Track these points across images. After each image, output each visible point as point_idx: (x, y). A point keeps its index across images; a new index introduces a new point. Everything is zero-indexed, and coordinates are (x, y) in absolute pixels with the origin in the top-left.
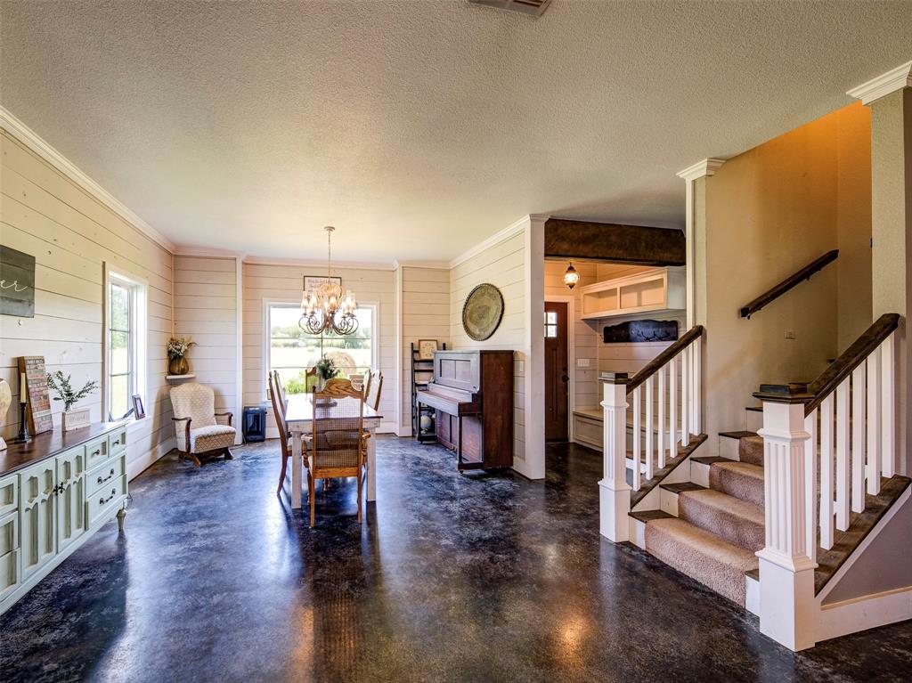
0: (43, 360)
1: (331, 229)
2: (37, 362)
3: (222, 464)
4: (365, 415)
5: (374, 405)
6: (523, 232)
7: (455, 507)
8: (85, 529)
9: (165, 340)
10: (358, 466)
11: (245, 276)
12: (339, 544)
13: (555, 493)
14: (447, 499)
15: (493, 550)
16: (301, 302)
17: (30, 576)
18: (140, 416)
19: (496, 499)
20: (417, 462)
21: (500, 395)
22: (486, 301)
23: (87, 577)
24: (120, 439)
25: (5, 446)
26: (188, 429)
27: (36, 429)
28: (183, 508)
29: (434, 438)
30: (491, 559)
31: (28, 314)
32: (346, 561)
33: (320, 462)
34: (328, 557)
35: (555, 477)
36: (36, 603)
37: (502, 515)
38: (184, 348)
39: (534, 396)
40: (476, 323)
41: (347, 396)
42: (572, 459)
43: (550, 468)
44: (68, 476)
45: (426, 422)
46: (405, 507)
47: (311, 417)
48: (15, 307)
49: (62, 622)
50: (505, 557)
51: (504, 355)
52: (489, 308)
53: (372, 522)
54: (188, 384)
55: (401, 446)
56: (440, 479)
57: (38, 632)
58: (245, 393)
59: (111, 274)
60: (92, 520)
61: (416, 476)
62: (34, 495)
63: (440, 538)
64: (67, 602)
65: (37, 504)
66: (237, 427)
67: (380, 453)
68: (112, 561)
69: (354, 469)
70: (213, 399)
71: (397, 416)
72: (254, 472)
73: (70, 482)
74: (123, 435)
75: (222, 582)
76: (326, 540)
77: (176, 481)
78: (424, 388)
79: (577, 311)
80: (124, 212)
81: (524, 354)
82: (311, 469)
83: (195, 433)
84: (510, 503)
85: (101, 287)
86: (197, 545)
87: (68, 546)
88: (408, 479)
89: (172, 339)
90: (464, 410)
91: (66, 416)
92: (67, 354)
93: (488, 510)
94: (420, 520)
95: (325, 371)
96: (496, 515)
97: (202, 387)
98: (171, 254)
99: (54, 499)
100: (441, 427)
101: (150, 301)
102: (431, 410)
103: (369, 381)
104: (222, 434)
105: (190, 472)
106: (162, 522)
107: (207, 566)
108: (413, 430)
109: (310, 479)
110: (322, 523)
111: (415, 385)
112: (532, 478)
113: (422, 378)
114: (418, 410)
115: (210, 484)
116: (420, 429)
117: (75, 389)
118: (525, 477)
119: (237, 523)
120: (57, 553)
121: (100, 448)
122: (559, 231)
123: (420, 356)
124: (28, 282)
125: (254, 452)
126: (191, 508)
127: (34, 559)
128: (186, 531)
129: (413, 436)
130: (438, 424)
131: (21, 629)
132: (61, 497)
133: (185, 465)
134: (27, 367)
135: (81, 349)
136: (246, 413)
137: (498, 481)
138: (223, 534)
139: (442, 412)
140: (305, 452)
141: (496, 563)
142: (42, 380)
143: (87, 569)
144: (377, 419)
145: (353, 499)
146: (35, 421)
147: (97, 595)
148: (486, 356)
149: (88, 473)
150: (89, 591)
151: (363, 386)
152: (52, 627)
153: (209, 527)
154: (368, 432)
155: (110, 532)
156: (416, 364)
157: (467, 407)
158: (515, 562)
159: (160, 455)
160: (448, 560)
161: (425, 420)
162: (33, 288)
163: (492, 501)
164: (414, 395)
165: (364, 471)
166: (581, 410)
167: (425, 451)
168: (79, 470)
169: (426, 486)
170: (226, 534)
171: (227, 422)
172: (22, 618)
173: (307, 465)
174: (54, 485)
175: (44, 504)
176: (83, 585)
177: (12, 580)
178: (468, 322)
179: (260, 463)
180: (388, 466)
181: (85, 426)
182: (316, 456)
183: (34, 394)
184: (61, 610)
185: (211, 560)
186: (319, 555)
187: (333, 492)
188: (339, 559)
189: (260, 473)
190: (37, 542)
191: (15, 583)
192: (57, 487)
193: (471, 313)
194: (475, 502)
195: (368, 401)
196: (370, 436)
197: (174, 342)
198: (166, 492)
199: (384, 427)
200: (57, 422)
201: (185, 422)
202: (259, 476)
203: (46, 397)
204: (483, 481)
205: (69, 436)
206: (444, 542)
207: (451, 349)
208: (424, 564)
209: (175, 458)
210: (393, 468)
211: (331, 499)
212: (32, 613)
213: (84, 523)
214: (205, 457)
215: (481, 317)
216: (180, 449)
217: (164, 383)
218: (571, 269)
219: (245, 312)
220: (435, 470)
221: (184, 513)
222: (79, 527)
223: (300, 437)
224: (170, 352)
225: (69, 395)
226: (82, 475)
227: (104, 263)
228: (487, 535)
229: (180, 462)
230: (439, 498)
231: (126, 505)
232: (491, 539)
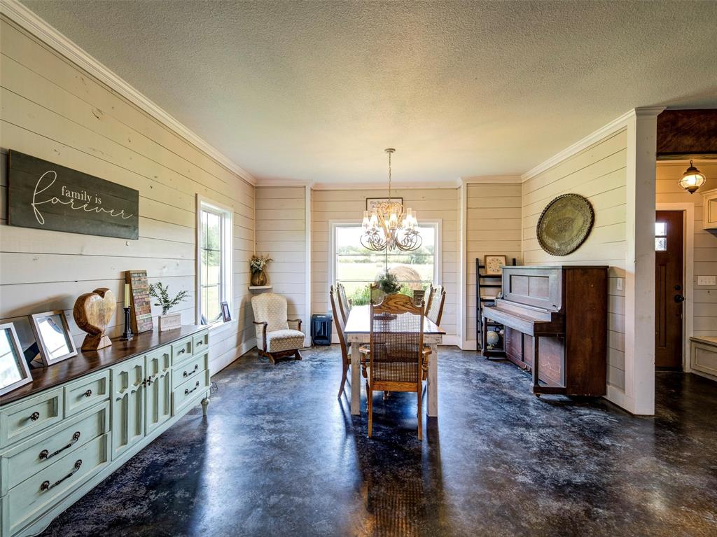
0: (146, 274)
1: (391, 150)
2: (141, 275)
3: (292, 363)
4: (426, 329)
5: (435, 320)
6: (625, 129)
7: (531, 436)
8: (172, 415)
9: (248, 258)
10: (418, 381)
11: (314, 201)
12: (397, 460)
13: (671, 435)
14: (522, 426)
15: (589, 500)
16: (362, 222)
17: (120, 455)
18: (227, 319)
19: (586, 433)
20: (484, 378)
21: (589, 316)
22: (568, 212)
23: (171, 456)
24: (203, 340)
25: (111, 343)
26: (264, 332)
27: (139, 329)
28: (256, 401)
29: (503, 355)
30: (588, 512)
31: (133, 236)
32: (404, 482)
33: (378, 374)
34: (386, 474)
35: (669, 415)
36: (129, 475)
37: (598, 456)
38: (263, 263)
39: (639, 319)
40: (554, 237)
41: (405, 311)
42: (686, 393)
43: (660, 403)
44: (156, 370)
45: (493, 338)
46: (470, 428)
47: (369, 330)
48: (123, 231)
49: (144, 498)
50: (606, 513)
51: (595, 271)
52: (572, 220)
53: (433, 440)
54: (265, 294)
55: (465, 360)
56: (511, 401)
57: (124, 504)
58: (313, 303)
59: (202, 203)
60: (177, 408)
61: (482, 394)
62: (125, 386)
63: (515, 473)
64: (152, 479)
65: (127, 394)
66: (306, 332)
67: (442, 366)
68: (193, 444)
69: (414, 385)
70: (286, 308)
71: (460, 329)
72: (319, 374)
73: (158, 375)
74: (206, 337)
75: (281, 481)
76: (383, 454)
77: (253, 375)
78: (491, 303)
79: (698, 220)
80: (210, 151)
81: (624, 271)
82: (369, 379)
83: (270, 336)
84: (607, 441)
85: (194, 215)
86: (263, 439)
87: (155, 429)
88: (473, 396)
89: (254, 257)
90: (541, 330)
91: (161, 320)
92: (166, 269)
93: (577, 446)
94: (489, 446)
95: (388, 285)
96: (588, 454)
97: (277, 297)
98: (253, 186)
99: (143, 390)
100: (511, 344)
101: (235, 225)
102: (499, 326)
103: (431, 295)
104: (292, 337)
105: (267, 368)
106: (238, 412)
107: (269, 463)
108: (478, 344)
109: (369, 389)
110: (380, 433)
111: (480, 300)
112: (636, 412)
113: (489, 294)
114: (483, 326)
115: (281, 381)
116: (486, 345)
117: (171, 298)
118: (626, 411)
119: (299, 422)
120: (145, 435)
121: (185, 347)
122: (680, 124)
123: (486, 271)
124: (133, 210)
125: (320, 355)
126: (263, 401)
127: (124, 441)
128: (256, 424)
129: (478, 351)
130: (506, 341)
131: (113, 498)
132: (150, 388)
133: (262, 362)
134: (133, 279)
135: (178, 265)
136: (314, 320)
137: (588, 412)
138: (286, 431)
139: (512, 330)
140: (364, 361)
141: (594, 520)
142: (145, 290)
143: (172, 448)
144: (439, 335)
145: (413, 410)
146: (138, 322)
147: (175, 476)
148: (571, 272)
149: (174, 368)
150: (170, 471)
151: (423, 303)
152: (134, 501)
153: (275, 422)
154: (429, 347)
155: (196, 416)
156: (481, 279)
157: (545, 327)
158: (623, 523)
159: (244, 351)
160: (527, 503)
161: (491, 336)
162: (137, 216)
163: (581, 435)
164: (479, 310)
165: (424, 383)
166: (703, 336)
167: (493, 368)
168: (166, 366)
169: (495, 407)
170: (289, 431)
171: (297, 327)
172: (115, 488)
173: (365, 376)
174: (143, 378)
175: (134, 394)
176: (167, 464)
177: (103, 458)
178: (545, 237)
179: (325, 366)
180: (451, 380)
181: (177, 327)
182: (373, 367)
183: (137, 301)
184: (145, 486)
185: (273, 457)
186: (376, 469)
187: (393, 402)
188: (396, 477)
189: (324, 376)
190: (127, 426)
191: (106, 461)
192: (145, 380)
193: (548, 226)
194: (558, 433)
195: (429, 315)
196: (430, 353)
197: (255, 258)
198: (244, 384)
199: (446, 340)
200: (155, 324)
201: (262, 325)
202: (323, 378)
203: (148, 303)
204: (567, 410)
205: (164, 335)
206: (520, 478)
207: (522, 264)
208: (497, 502)
209: (256, 354)
210: (457, 382)
211: (390, 409)
212: (123, 485)
213: (170, 410)
214: (279, 356)
215: (562, 230)
216: (259, 348)
217: (247, 292)
218: (692, 170)
219: (313, 232)
220: (505, 390)
221: (257, 405)
222: (166, 413)
223: (358, 348)
224: (252, 267)
225: (166, 301)
226: (169, 370)
227: (196, 195)
228: (579, 479)
229: (259, 358)
230: (512, 423)
231: (209, 395)
232: (584, 485)
